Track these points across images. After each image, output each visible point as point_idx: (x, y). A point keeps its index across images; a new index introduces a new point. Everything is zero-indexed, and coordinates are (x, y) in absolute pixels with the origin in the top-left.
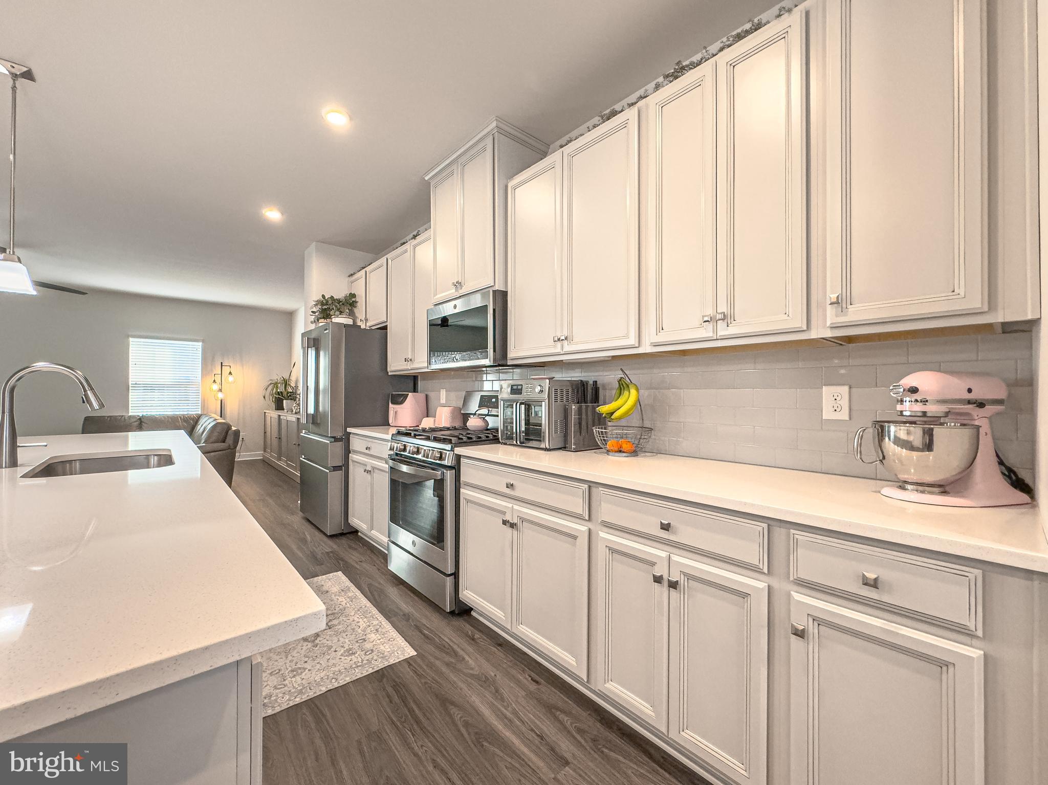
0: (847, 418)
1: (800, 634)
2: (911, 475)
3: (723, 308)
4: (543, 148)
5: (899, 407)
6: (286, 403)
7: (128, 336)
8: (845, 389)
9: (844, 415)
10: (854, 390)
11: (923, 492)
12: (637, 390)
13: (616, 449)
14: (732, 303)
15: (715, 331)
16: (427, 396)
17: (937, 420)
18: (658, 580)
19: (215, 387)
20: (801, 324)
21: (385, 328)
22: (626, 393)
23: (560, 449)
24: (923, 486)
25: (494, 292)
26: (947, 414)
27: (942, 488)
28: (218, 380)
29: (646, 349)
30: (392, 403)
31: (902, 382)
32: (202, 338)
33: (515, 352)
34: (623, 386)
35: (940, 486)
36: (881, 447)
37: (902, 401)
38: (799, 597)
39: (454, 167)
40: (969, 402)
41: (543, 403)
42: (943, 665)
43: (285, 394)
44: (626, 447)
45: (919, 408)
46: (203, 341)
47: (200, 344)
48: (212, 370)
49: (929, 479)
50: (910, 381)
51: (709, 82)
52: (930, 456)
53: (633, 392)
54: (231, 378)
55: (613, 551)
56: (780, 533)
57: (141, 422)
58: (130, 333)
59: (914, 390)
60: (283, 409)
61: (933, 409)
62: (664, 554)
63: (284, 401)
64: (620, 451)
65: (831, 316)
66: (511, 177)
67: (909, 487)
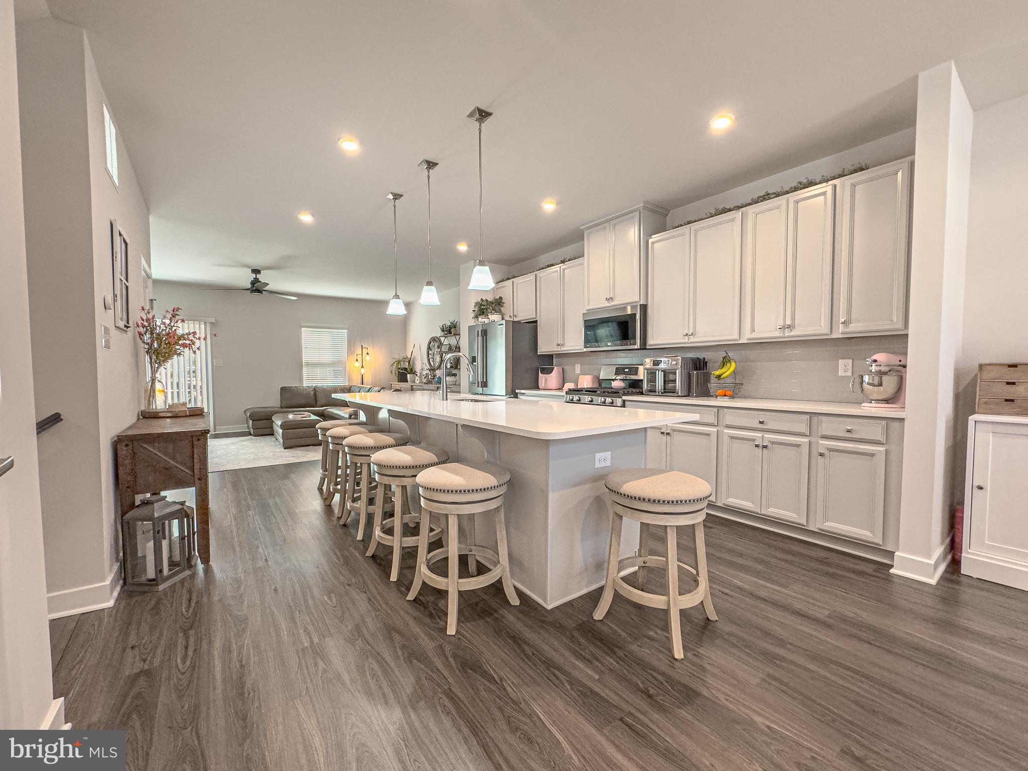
0: (851, 375)
1: (821, 455)
2: (875, 396)
3: (788, 322)
4: (664, 212)
5: (870, 368)
6: (410, 376)
7: (302, 327)
8: (850, 361)
9: (849, 374)
10: (855, 361)
11: (879, 403)
12: (735, 362)
13: (723, 394)
14: (793, 319)
15: (784, 333)
16: (563, 369)
17: (885, 373)
18: (757, 446)
19: (357, 364)
20: (827, 331)
21: (536, 322)
22: (729, 364)
23: (686, 396)
24: (878, 401)
25: (640, 305)
26: (890, 371)
27: (887, 401)
28: (360, 360)
29: (743, 341)
30: (541, 373)
31: (872, 358)
32: (347, 327)
33: (652, 341)
34: (726, 361)
35: (885, 400)
36: (862, 387)
37: (872, 366)
38: (822, 442)
39: (607, 224)
40: (900, 366)
41: (677, 371)
42: (872, 455)
43: (409, 370)
44: (728, 393)
45: (878, 368)
46: (348, 329)
47: (346, 331)
48: (354, 352)
49: (880, 398)
50: (875, 357)
51: (784, 207)
52: (881, 388)
53: (733, 364)
54: (368, 358)
55: (732, 438)
56: (815, 419)
57: (315, 391)
58: (303, 325)
59: (875, 361)
60: (408, 382)
61: (883, 369)
62: (760, 435)
63: (408, 375)
64: (725, 396)
65: (841, 328)
66: (650, 235)
67: (873, 402)
